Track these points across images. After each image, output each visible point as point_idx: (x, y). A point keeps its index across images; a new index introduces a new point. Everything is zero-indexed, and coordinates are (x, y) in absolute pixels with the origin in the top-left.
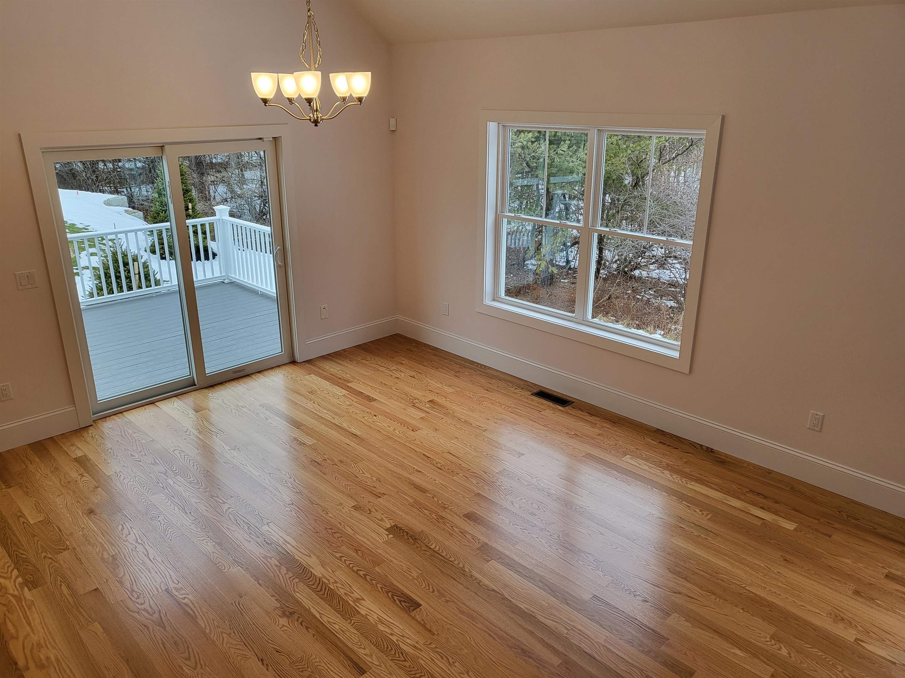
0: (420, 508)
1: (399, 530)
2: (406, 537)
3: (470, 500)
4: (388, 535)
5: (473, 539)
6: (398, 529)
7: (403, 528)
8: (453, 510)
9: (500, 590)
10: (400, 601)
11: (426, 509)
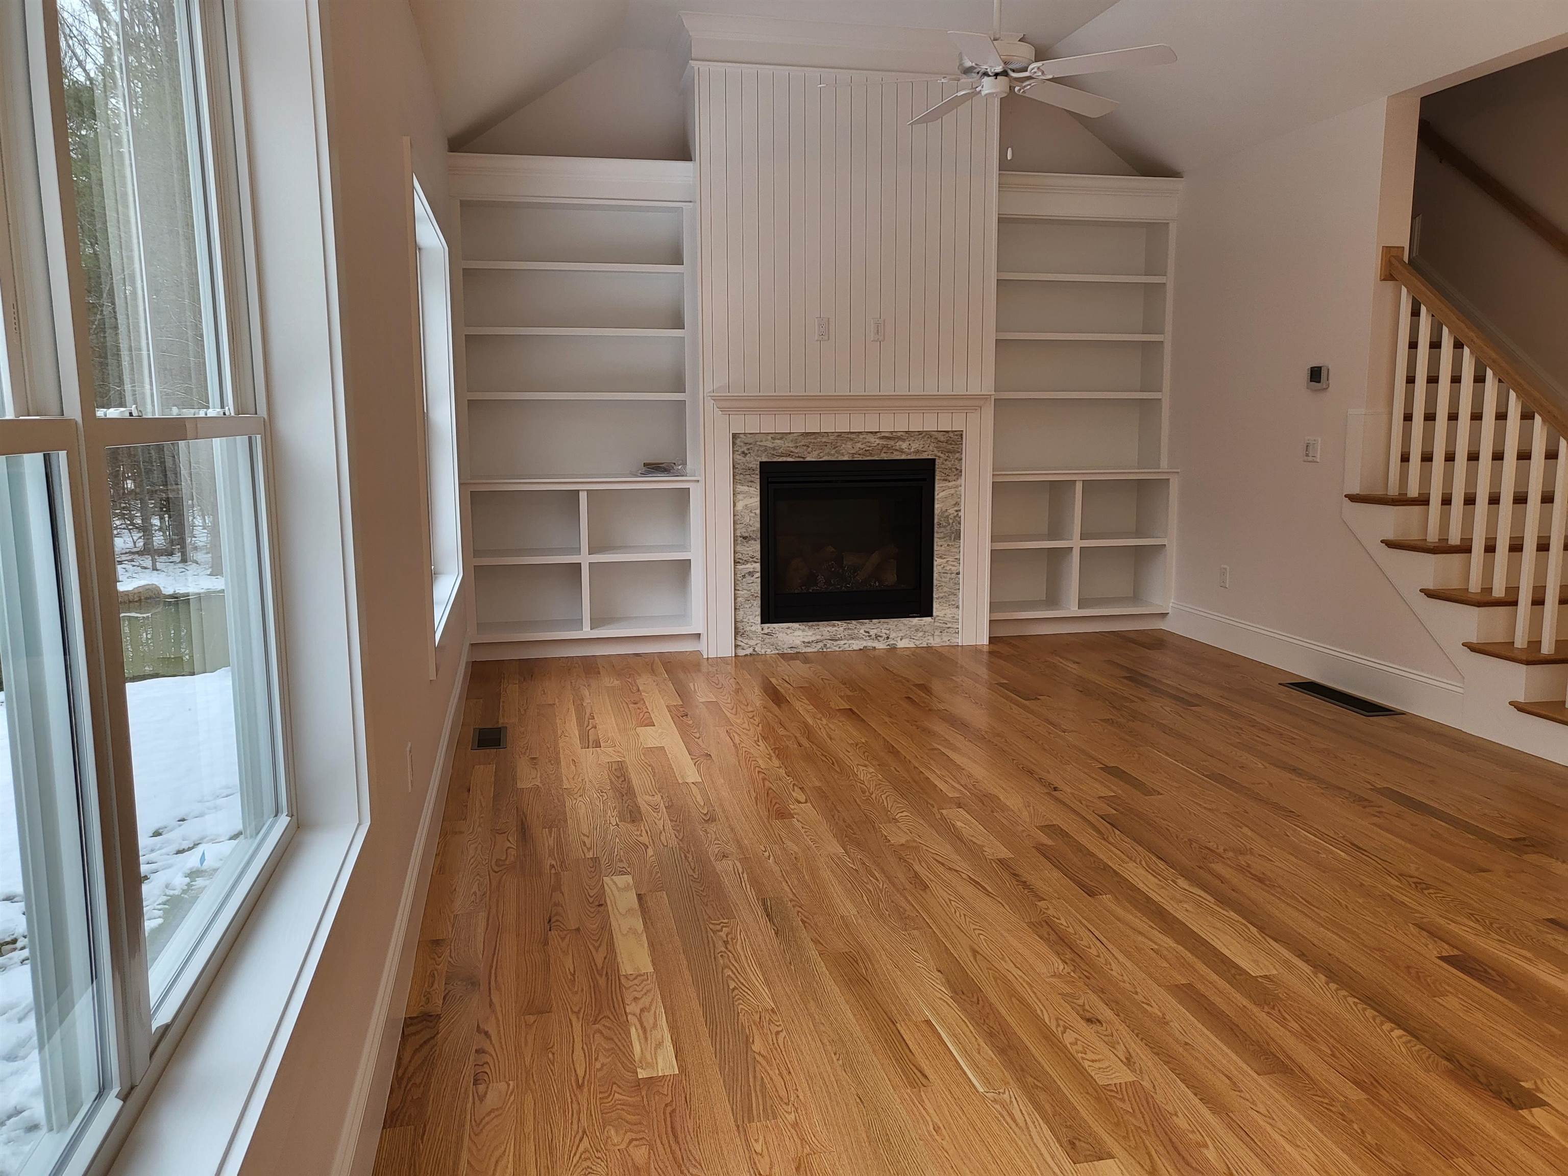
0: (1432, 1131)
1: (1501, 1093)
2: (1479, 1071)
3: (1253, 1103)
4: (1538, 1089)
5: (1285, 1018)
6: (1506, 1094)
7: (1490, 1094)
8: (1319, 1093)
9: (1263, 937)
10: (1486, 971)
11: (1409, 1119)
